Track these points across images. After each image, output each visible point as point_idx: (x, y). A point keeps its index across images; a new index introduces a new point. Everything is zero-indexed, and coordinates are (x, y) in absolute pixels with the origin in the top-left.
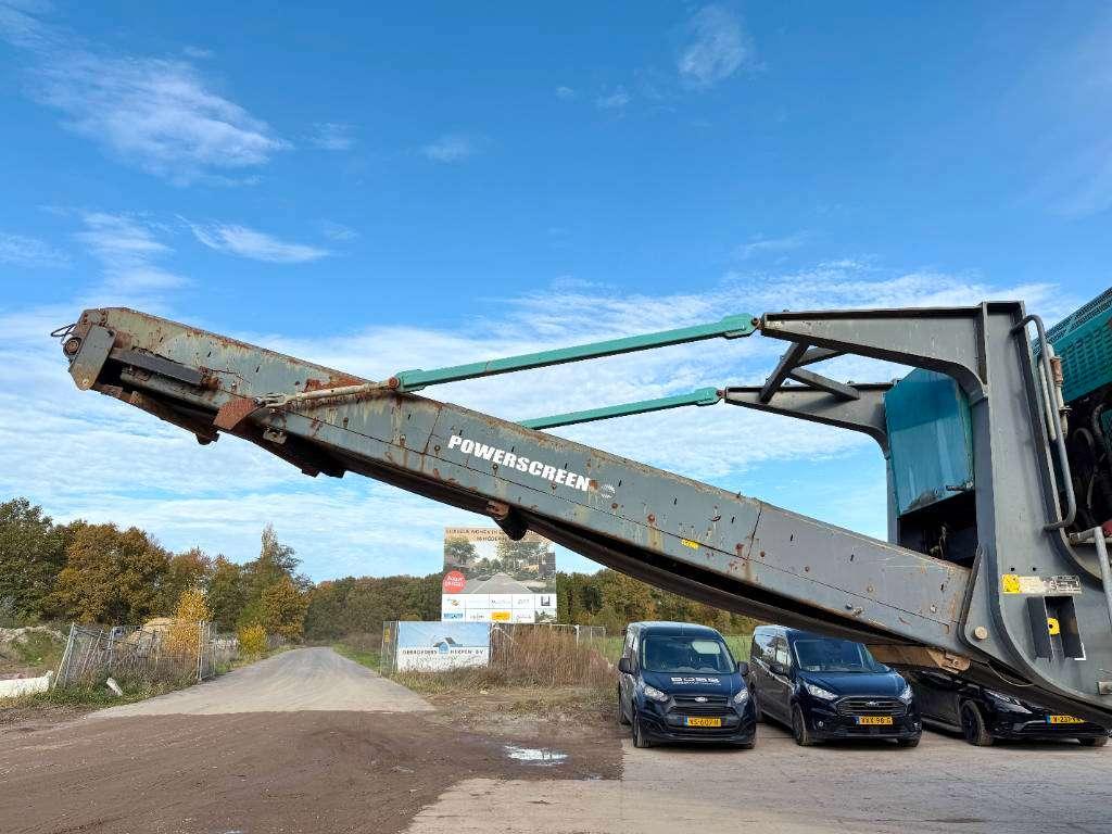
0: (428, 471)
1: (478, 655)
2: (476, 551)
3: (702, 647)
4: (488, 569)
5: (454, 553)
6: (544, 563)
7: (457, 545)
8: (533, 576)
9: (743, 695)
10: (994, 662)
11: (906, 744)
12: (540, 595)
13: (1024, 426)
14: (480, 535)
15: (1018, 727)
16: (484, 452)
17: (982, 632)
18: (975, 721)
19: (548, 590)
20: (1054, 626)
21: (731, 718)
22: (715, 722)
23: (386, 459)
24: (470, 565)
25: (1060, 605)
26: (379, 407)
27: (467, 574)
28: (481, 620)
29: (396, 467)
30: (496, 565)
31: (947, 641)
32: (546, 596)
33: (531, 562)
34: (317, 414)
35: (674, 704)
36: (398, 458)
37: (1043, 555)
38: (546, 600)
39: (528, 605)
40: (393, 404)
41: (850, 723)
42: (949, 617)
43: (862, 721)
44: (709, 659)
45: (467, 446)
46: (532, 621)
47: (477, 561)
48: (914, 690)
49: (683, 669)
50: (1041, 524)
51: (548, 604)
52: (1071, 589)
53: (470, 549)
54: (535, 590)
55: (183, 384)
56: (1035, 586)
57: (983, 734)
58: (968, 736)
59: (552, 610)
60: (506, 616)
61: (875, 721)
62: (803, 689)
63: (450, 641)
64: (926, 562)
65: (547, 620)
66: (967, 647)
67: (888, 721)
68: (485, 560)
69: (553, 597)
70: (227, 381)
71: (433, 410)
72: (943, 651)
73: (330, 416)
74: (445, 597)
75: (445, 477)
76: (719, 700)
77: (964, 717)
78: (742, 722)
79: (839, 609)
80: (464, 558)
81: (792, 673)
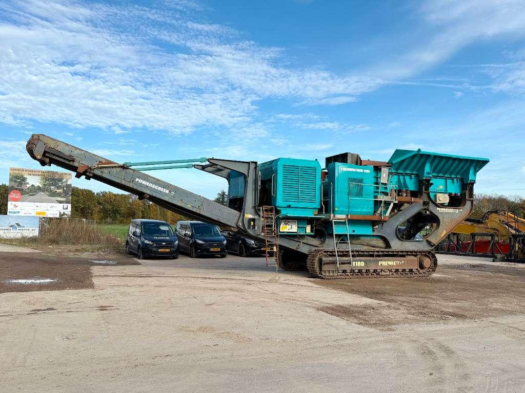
0: (131, 186)
1: (33, 231)
2: (28, 181)
3: (163, 228)
4: (34, 190)
5: (15, 181)
6: (65, 189)
7: (17, 177)
8: (59, 195)
9: (177, 242)
10: (242, 229)
11: (223, 256)
12: (63, 204)
13: (254, 186)
14: (30, 173)
15: (253, 251)
16: (144, 183)
17: (240, 224)
18: (243, 250)
19: (67, 202)
20: (252, 223)
21: (173, 249)
22: (168, 250)
23: (120, 182)
24: (24, 187)
25: (254, 220)
26: (118, 169)
27: (23, 192)
28: (30, 215)
29: (122, 184)
30: (39, 188)
31: (234, 226)
32: (65, 205)
33: (59, 188)
34: (102, 170)
35: (155, 245)
36: (123, 182)
37: (253, 211)
38: (65, 207)
39: (56, 209)
40: (122, 169)
41: (208, 250)
42: (235, 221)
43: (212, 250)
44: (164, 232)
45: (140, 181)
46: (58, 216)
47: (28, 186)
48: (227, 241)
49: (156, 235)
50: (253, 206)
51: (67, 208)
52: (256, 217)
53: (24, 179)
54: (60, 202)
55: (65, 159)
56: (250, 216)
57: (244, 254)
58: (240, 255)
59: (68, 211)
60: (44, 213)
61: (215, 250)
62: (195, 241)
63: (18, 225)
64: (233, 211)
65: (66, 216)
66: (238, 227)
67: (219, 249)
68: (33, 185)
69: (70, 206)
70: (77, 159)
71: (132, 172)
72: (233, 227)
73: (106, 171)
74: (9, 203)
75: (135, 188)
76: (169, 244)
77: (240, 249)
78: (177, 250)
79: (216, 219)
80: (20, 184)
81: (191, 237)
